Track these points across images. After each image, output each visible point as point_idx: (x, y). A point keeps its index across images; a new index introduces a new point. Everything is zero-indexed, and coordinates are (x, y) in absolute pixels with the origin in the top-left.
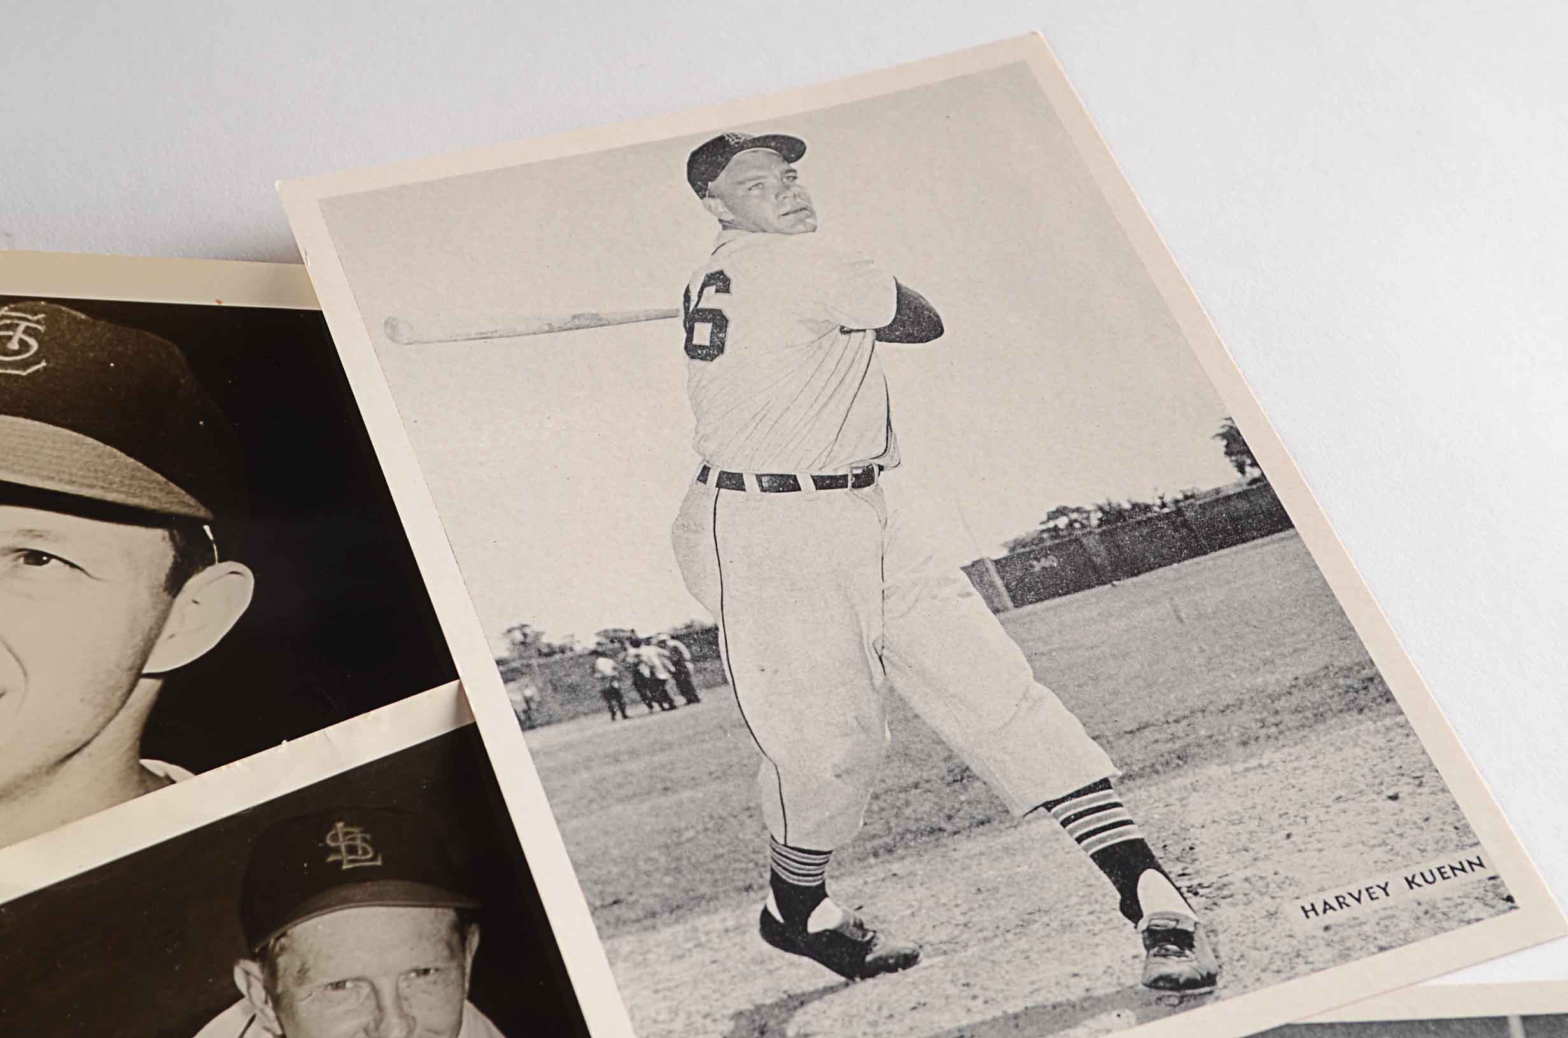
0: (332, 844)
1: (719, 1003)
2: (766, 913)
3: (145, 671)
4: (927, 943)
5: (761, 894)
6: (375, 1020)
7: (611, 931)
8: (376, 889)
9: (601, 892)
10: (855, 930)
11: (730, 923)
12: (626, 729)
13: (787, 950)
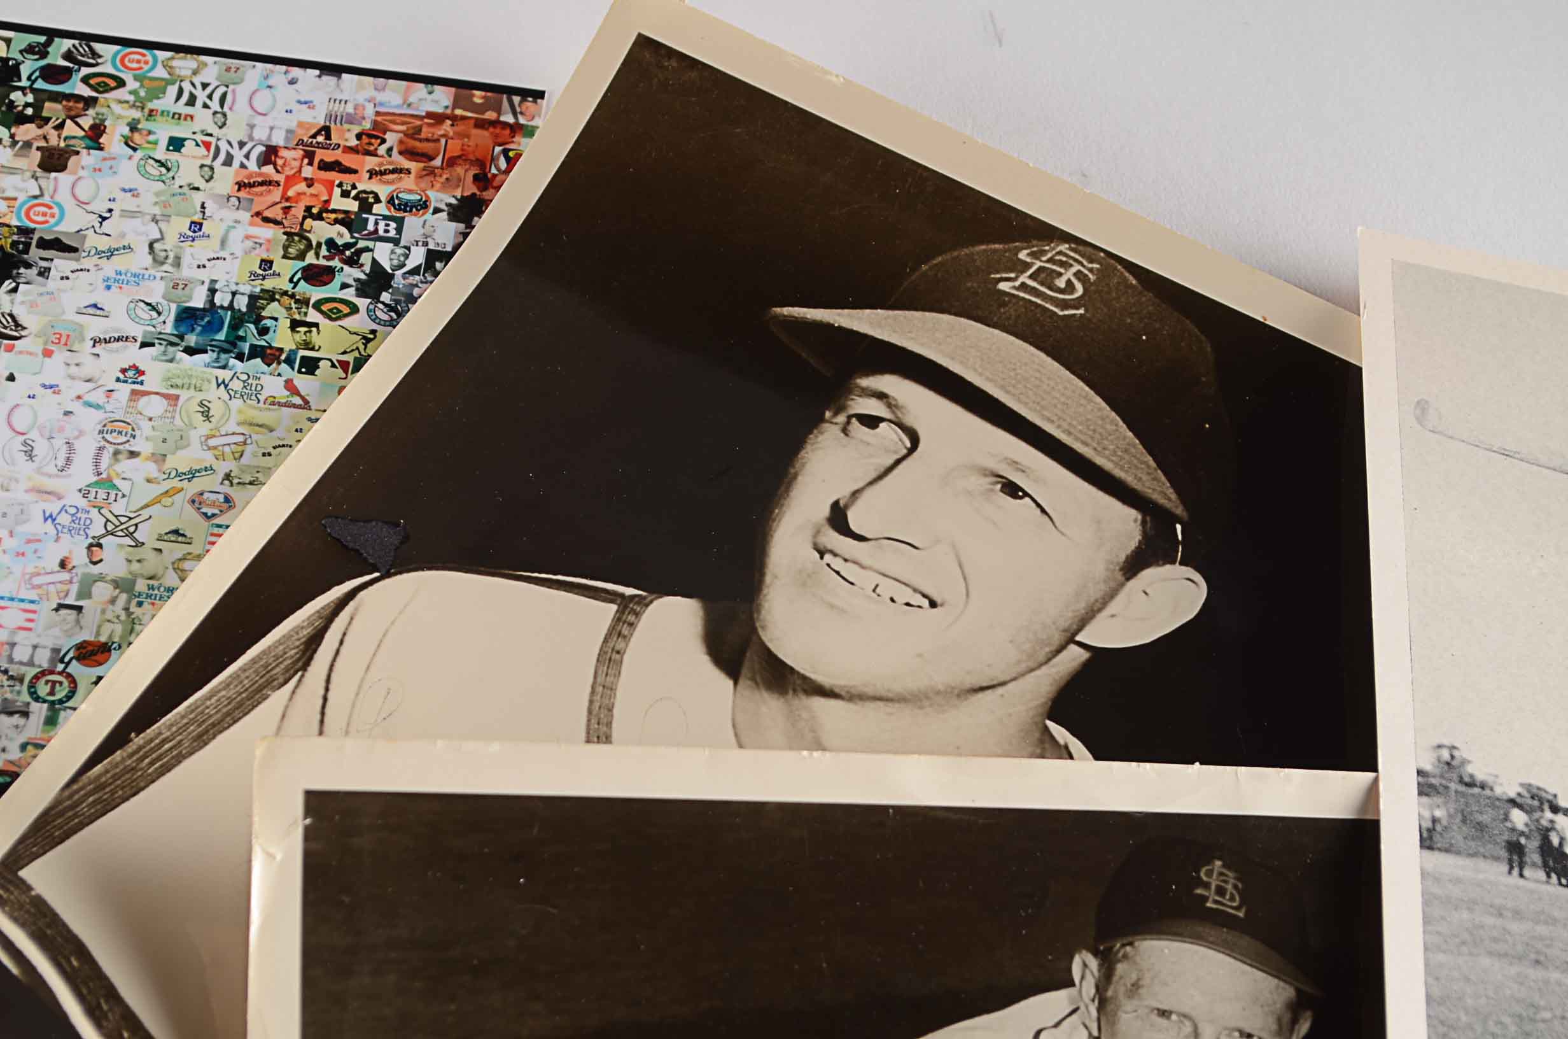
0: (1205, 878)
3: (1078, 638)
8: (1230, 938)
12: (1518, 888)
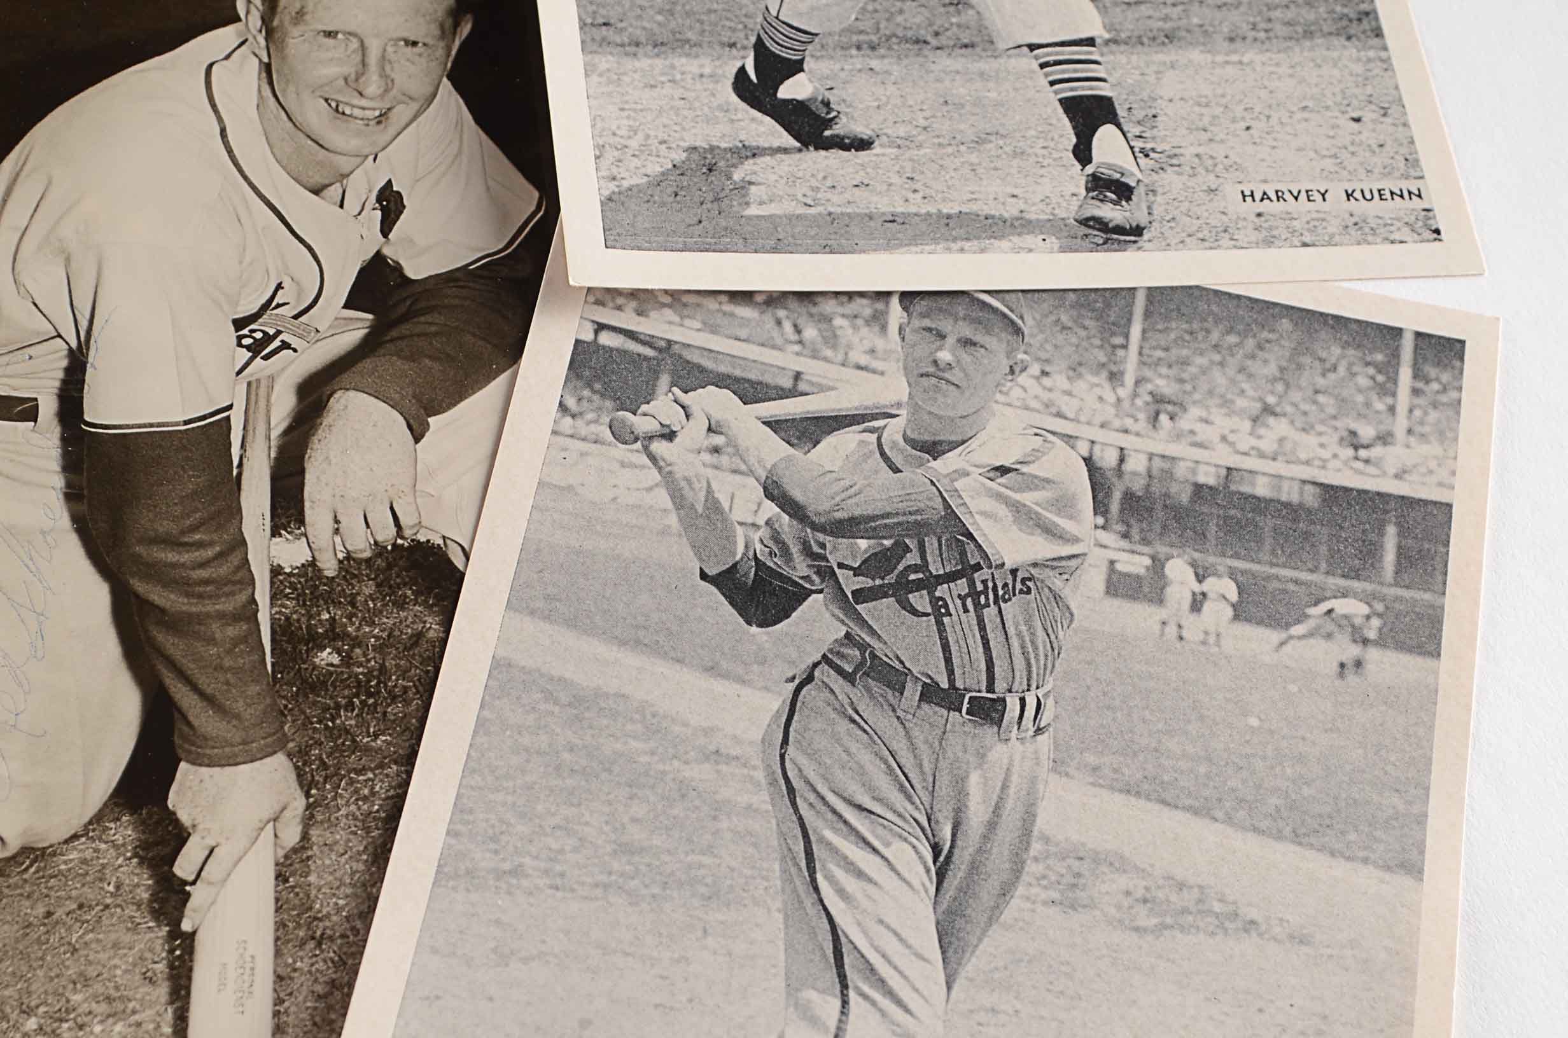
1: (677, 135)
2: (742, 71)
4: (885, 134)
5: (742, 53)
6: (357, 73)
7: (595, 48)
9: (594, 12)
10: (821, 106)
11: (707, 71)
13: (752, 107)
